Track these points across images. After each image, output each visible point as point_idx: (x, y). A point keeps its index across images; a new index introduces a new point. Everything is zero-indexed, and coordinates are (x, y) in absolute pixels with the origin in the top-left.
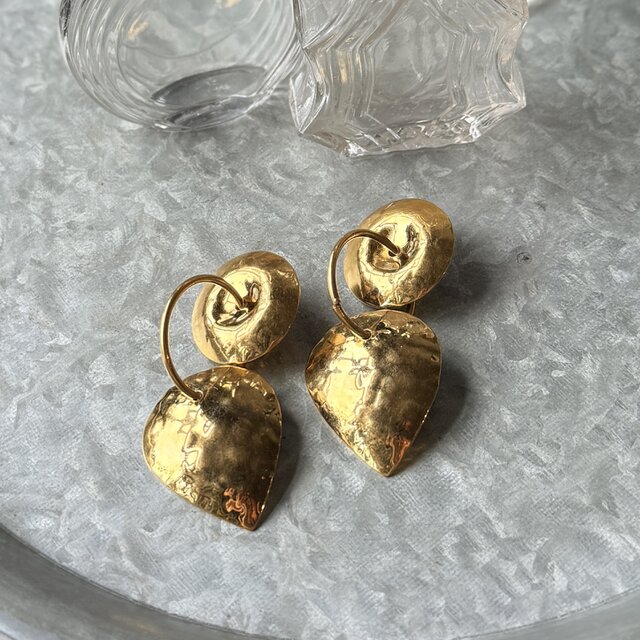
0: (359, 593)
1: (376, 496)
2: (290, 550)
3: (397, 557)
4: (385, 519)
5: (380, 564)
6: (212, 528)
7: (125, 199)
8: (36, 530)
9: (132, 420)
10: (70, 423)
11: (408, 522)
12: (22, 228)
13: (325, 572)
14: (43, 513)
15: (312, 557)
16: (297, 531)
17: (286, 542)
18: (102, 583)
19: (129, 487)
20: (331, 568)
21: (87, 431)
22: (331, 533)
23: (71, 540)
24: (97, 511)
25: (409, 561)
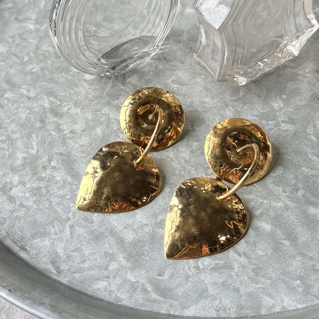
0: (285, 284)
1: (279, 232)
2: (241, 269)
3: (300, 261)
4: (287, 243)
5: (292, 266)
6: (195, 267)
7: (98, 113)
8: (99, 289)
9: (134, 222)
10: (101, 230)
11: (301, 242)
12: (46, 139)
13: (263, 277)
14: (99, 280)
15: (254, 271)
16: (241, 259)
17: (238, 266)
18: (143, 308)
19: (143, 256)
20: (266, 274)
21: (111, 232)
22: (260, 256)
23: (119, 290)
24: (129, 272)
25: (307, 261)
